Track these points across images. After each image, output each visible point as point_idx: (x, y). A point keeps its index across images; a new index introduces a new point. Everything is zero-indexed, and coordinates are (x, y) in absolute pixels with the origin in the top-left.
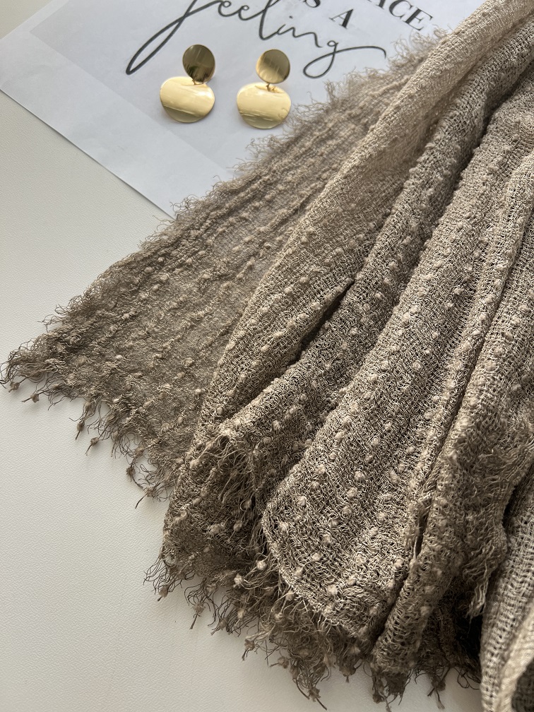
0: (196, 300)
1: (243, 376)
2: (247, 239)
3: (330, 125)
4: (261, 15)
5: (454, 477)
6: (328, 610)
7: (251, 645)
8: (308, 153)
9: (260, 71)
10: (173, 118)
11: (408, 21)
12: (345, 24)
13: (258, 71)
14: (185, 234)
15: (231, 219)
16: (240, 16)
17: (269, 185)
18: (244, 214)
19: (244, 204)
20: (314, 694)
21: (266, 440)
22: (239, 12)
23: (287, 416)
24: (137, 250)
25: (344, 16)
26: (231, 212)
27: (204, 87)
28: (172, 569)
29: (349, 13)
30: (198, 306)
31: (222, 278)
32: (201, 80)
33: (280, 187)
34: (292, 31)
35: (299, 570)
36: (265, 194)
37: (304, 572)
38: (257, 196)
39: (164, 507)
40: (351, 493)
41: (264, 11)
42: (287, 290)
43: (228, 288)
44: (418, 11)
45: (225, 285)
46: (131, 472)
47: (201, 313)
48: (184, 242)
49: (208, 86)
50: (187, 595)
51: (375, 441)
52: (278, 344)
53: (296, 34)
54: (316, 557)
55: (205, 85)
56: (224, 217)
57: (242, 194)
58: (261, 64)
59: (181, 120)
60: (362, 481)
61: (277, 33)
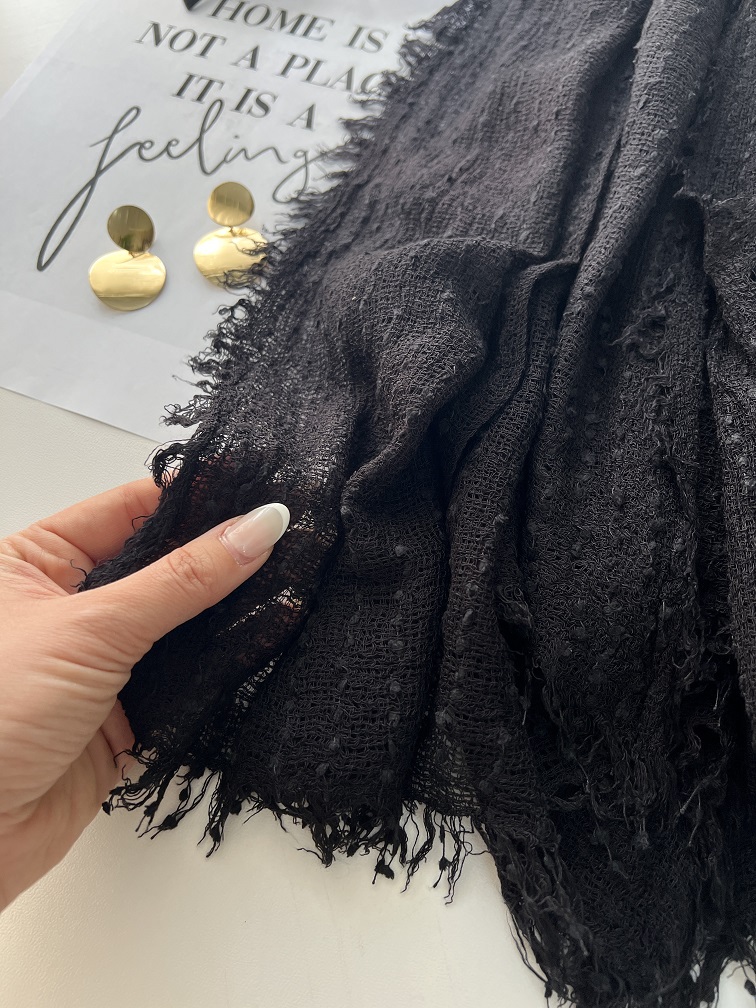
4: (196, 147)
9: (216, 214)
10: (116, 309)
12: (309, 124)
13: (212, 215)
16: (169, 155)
22: (167, 149)
25: (305, 116)
27: (146, 257)
29: (311, 110)
32: (141, 250)
34: (242, 155)
41: (199, 140)
49: (152, 255)
53: (250, 155)
55: (147, 253)
58: (213, 206)
59: (128, 308)
61: (225, 160)
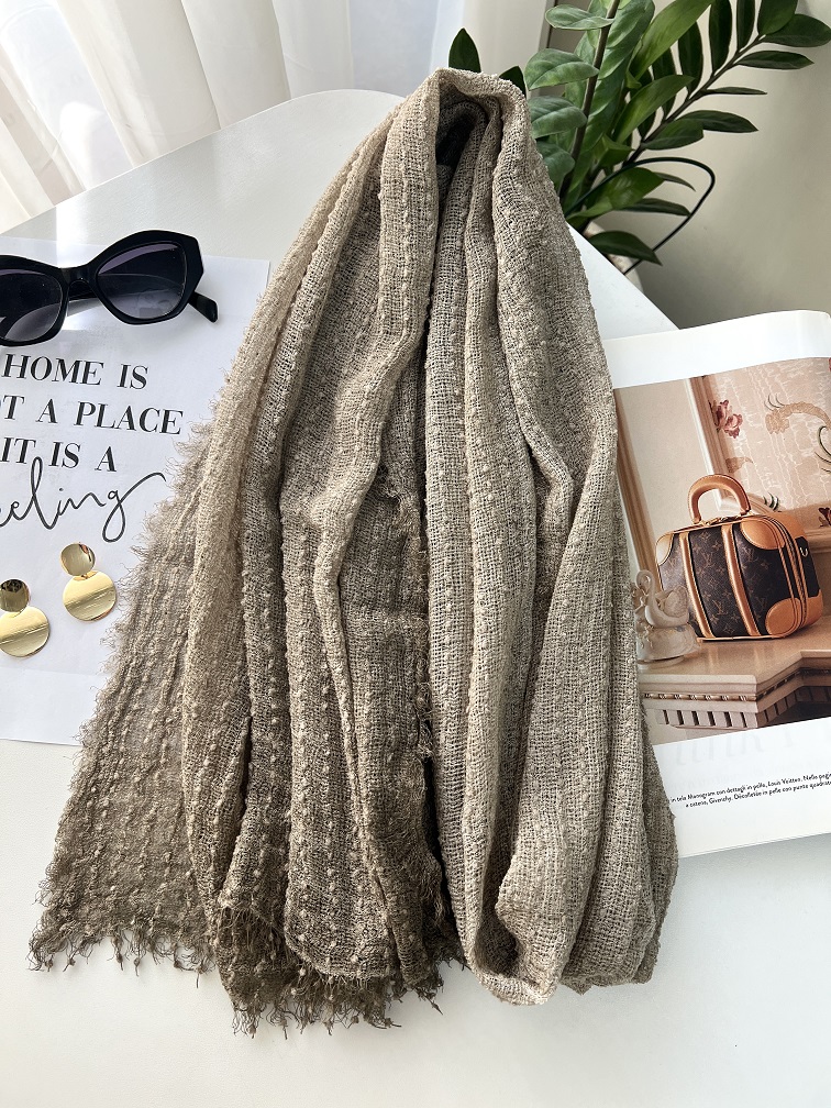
0: (141, 803)
1: (213, 851)
2: (150, 726)
3: (157, 581)
4: (34, 505)
5: (379, 849)
6: (359, 972)
7: (330, 1024)
8: (154, 617)
11: (164, 430)
12: (112, 468)
14: (100, 756)
15: (127, 718)
16: (15, 516)
17: (139, 668)
18: (135, 707)
19: (129, 696)
20: (388, 1023)
21: (256, 889)
22: (12, 512)
23: (261, 861)
24: (69, 795)
25: (106, 459)
26: (124, 712)
27: (27, 610)
28: (249, 1010)
29: (109, 452)
30: (146, 808)
31: (151, 771)
33: (149, 664)
34: (70, 505)
35: (328, 959)
36: (141, 678)
37: (331, 959)
38: (135, 684)
39: (216, 973)
40: (332, 888)
41: (34, 498)
42: (206, 762)
43: (160, 777)
44: (167, 413)
45: (156, 776)
46: (177, 964)
47: (151, 812)
48: (102, 762)
49: (32, 607)
50: (269, 1019)
51: (328, 841)
52: (224, 811)
53: (76, 504)
54: (333, 944)
55: (27, 607)
56: (120, 719)
57: (123, 691)
60: (335, 874)
61: (59, 514)
